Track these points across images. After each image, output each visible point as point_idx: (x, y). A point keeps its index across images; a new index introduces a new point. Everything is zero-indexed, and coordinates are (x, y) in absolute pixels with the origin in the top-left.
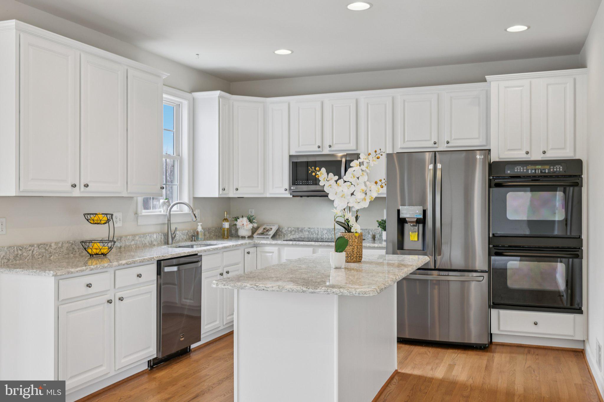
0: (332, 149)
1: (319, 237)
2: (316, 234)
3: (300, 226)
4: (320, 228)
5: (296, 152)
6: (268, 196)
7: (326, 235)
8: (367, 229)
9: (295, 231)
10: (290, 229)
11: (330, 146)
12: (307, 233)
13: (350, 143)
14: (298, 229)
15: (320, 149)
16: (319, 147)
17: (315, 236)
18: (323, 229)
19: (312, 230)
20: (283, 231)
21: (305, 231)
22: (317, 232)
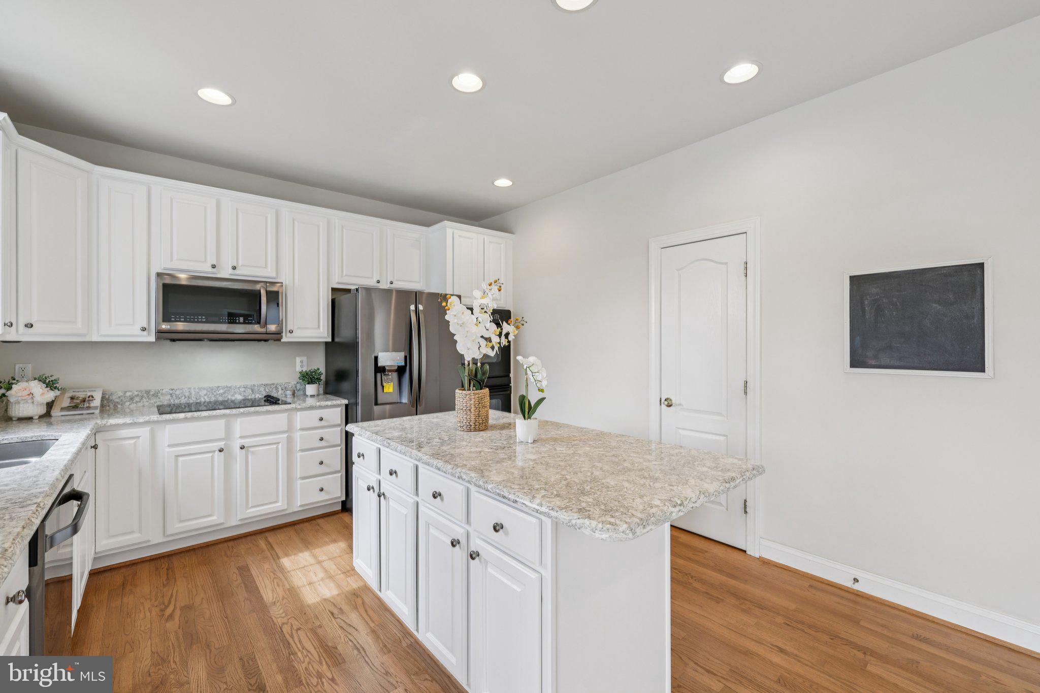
0: (237, 272)
1: (191, 401)
2: (185, 398)
3: (153, 388)
4: (194, 388)
5: (165, 269)
6: (95, 338)
7: (206, 397)
8: (273, 384)
9: (142, 397)
10: (128, 394)
11: (234, 268)
12: (168, 397)
13: (266, 267)
14: (148, 392)
15: (214, 270)
16: (214, 267)
17: (183, 401)
18: (200, 389)
19: (178, 392)
20: (114, 398)
21: (162, 394)
22: (187, 394)
